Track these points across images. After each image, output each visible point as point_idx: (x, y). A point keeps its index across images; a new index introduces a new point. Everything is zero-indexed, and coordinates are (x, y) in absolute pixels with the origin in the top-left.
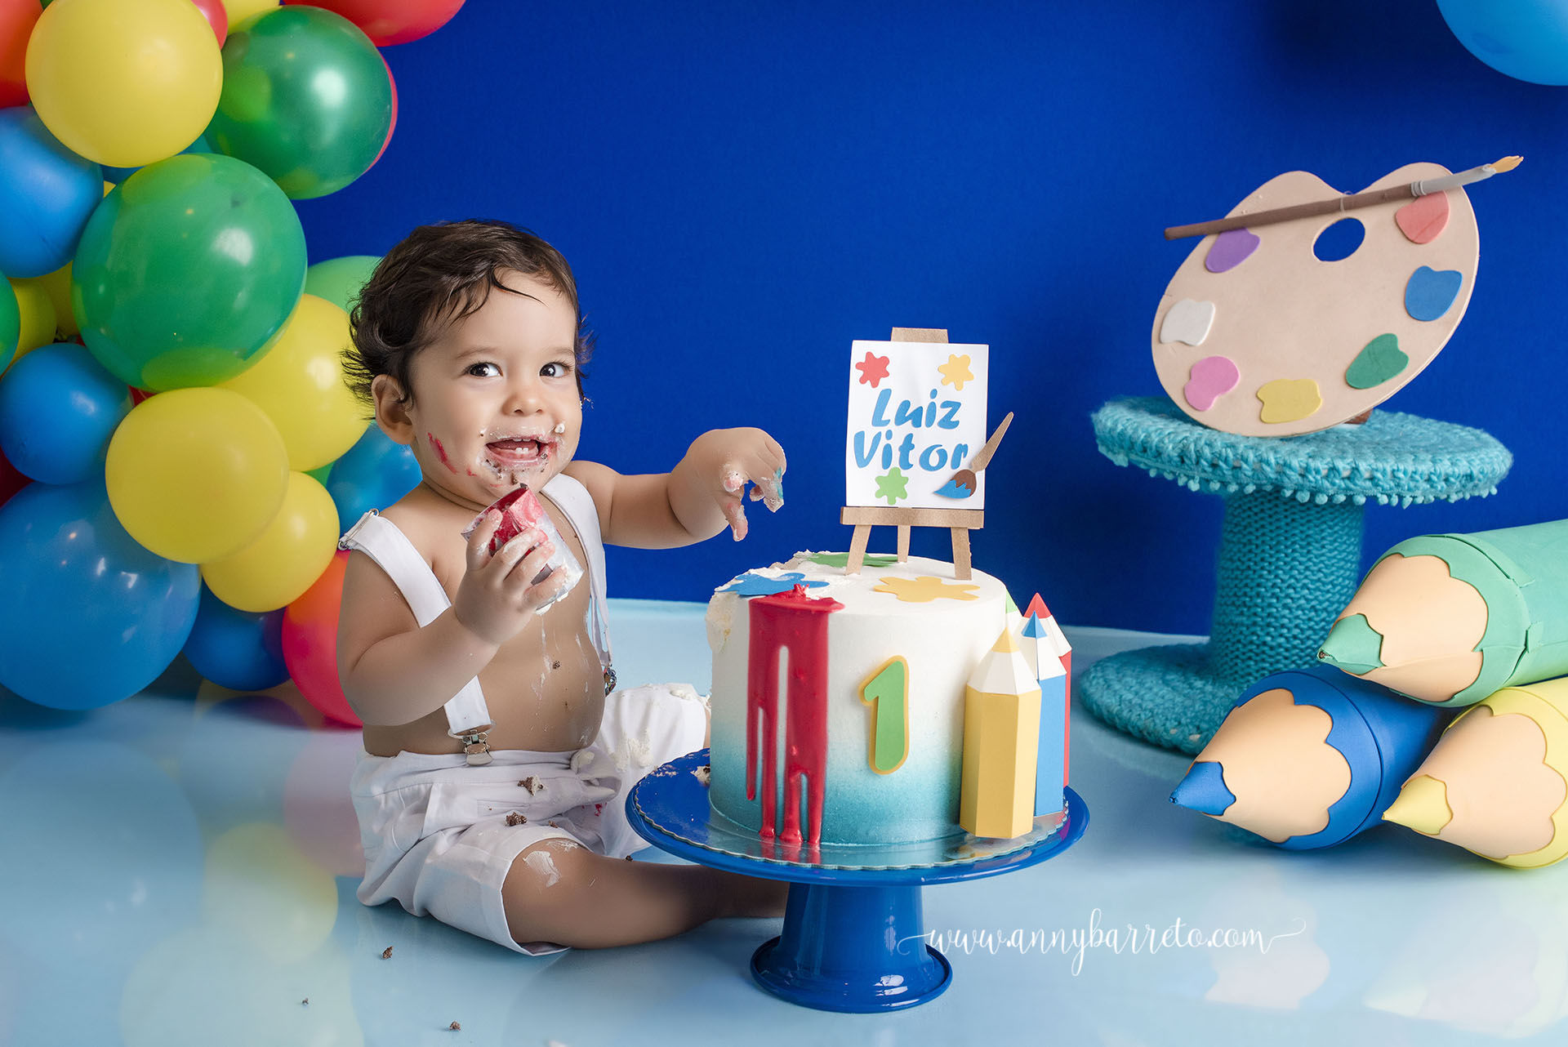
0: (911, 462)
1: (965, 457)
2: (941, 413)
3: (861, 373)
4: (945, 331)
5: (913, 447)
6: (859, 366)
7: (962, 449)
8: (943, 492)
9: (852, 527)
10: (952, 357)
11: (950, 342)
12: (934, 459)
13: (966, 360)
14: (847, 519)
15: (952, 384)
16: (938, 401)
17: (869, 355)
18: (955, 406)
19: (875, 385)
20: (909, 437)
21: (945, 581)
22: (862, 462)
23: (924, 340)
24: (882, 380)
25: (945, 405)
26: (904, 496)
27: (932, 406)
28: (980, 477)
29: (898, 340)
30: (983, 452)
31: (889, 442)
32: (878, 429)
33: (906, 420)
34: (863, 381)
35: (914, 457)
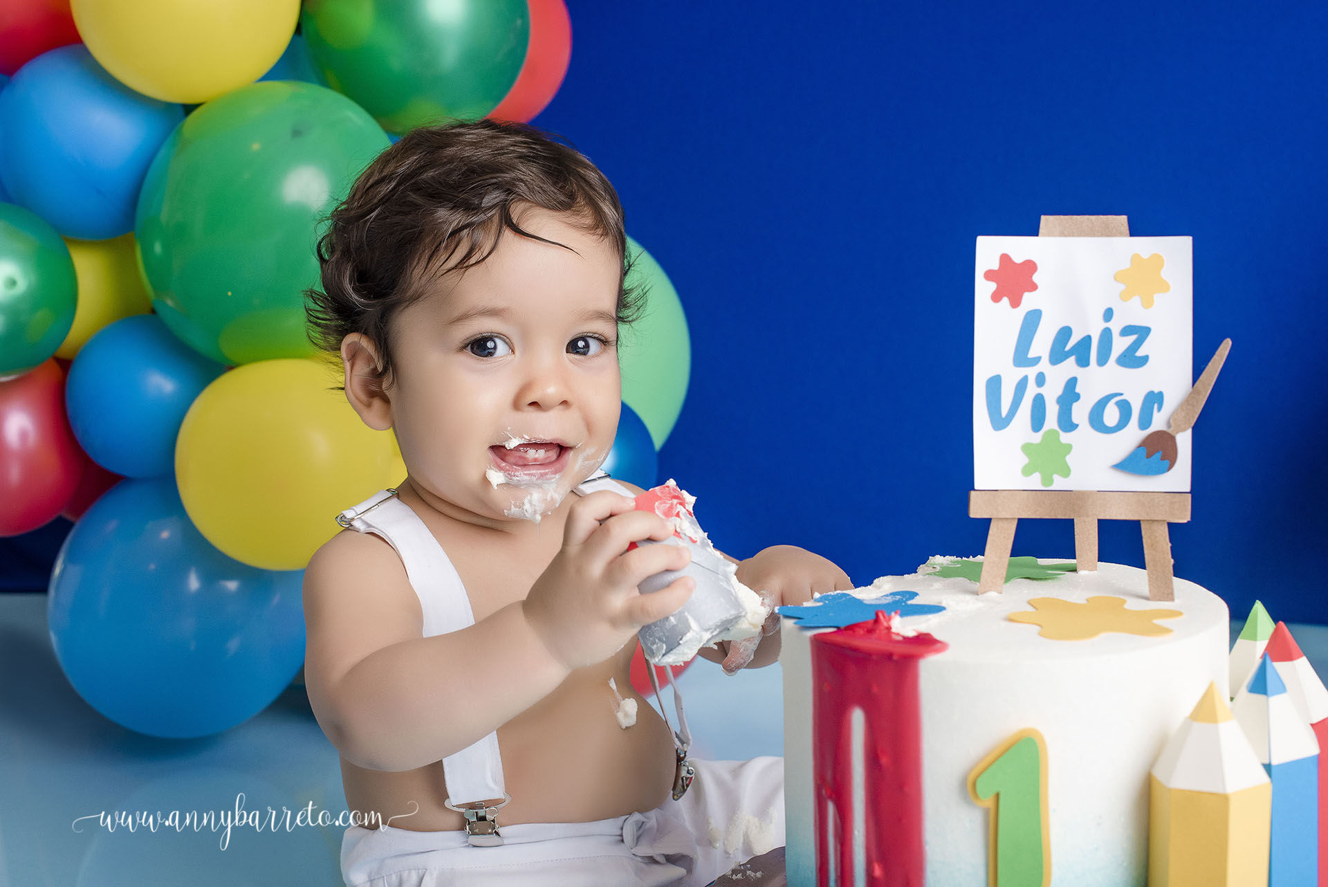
0: (1075, 419)
1: (1159, 409)
2: (1120, 344)
3: (992, 286)
4: (1124, 219)
5: (1077, 397)
6: (989, 275)
7: (1154, 399)
8: (1126, 466)
9: (986, 523)
10: (1136, 258)
11: (1132, 234)
12: (1111, 415)
13: (1157, 261)
14: (977, 509)
15: (1136, 301)
16: (1116, 326)
17: (1005, 259)
18: (1142, 333)
19: (1015, 303)
20: (1072, 383)
21: (1132, 604)
22: (1000, 422)
23: (1091, 233)
24: (1027, 297)
25: (1127, 331)
26: (1066, 472)
27: (1106, 335)
28: (1184, 442)
29: (1050, 234)
30: (1187, 402)
31: (1040, 390)
32: (1023, 371)
33: (1066, 356)
34: (996, 297)
35: (1080, 412)
